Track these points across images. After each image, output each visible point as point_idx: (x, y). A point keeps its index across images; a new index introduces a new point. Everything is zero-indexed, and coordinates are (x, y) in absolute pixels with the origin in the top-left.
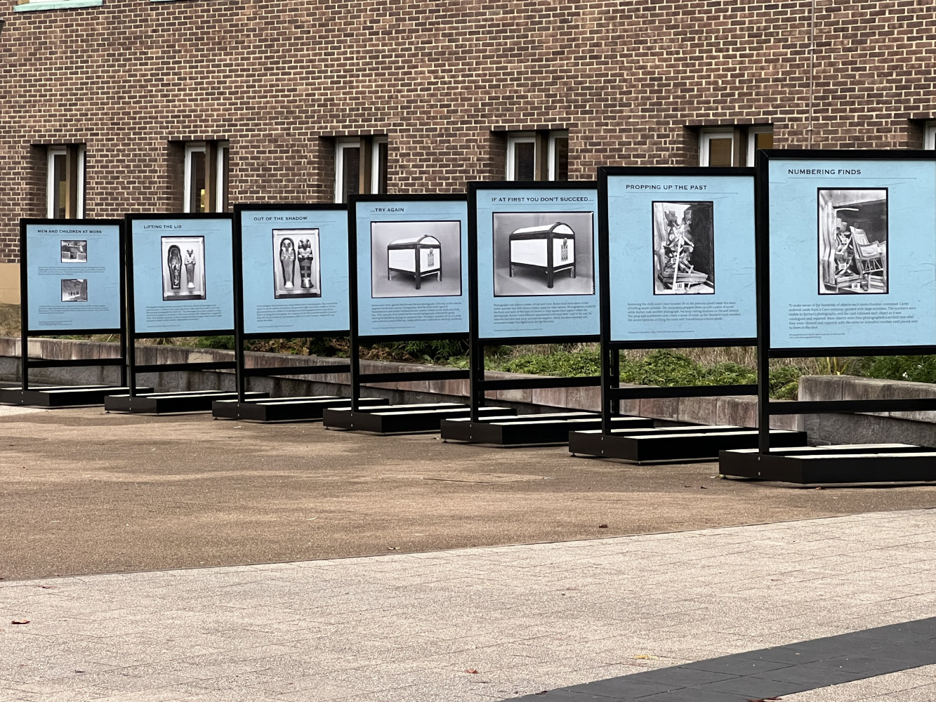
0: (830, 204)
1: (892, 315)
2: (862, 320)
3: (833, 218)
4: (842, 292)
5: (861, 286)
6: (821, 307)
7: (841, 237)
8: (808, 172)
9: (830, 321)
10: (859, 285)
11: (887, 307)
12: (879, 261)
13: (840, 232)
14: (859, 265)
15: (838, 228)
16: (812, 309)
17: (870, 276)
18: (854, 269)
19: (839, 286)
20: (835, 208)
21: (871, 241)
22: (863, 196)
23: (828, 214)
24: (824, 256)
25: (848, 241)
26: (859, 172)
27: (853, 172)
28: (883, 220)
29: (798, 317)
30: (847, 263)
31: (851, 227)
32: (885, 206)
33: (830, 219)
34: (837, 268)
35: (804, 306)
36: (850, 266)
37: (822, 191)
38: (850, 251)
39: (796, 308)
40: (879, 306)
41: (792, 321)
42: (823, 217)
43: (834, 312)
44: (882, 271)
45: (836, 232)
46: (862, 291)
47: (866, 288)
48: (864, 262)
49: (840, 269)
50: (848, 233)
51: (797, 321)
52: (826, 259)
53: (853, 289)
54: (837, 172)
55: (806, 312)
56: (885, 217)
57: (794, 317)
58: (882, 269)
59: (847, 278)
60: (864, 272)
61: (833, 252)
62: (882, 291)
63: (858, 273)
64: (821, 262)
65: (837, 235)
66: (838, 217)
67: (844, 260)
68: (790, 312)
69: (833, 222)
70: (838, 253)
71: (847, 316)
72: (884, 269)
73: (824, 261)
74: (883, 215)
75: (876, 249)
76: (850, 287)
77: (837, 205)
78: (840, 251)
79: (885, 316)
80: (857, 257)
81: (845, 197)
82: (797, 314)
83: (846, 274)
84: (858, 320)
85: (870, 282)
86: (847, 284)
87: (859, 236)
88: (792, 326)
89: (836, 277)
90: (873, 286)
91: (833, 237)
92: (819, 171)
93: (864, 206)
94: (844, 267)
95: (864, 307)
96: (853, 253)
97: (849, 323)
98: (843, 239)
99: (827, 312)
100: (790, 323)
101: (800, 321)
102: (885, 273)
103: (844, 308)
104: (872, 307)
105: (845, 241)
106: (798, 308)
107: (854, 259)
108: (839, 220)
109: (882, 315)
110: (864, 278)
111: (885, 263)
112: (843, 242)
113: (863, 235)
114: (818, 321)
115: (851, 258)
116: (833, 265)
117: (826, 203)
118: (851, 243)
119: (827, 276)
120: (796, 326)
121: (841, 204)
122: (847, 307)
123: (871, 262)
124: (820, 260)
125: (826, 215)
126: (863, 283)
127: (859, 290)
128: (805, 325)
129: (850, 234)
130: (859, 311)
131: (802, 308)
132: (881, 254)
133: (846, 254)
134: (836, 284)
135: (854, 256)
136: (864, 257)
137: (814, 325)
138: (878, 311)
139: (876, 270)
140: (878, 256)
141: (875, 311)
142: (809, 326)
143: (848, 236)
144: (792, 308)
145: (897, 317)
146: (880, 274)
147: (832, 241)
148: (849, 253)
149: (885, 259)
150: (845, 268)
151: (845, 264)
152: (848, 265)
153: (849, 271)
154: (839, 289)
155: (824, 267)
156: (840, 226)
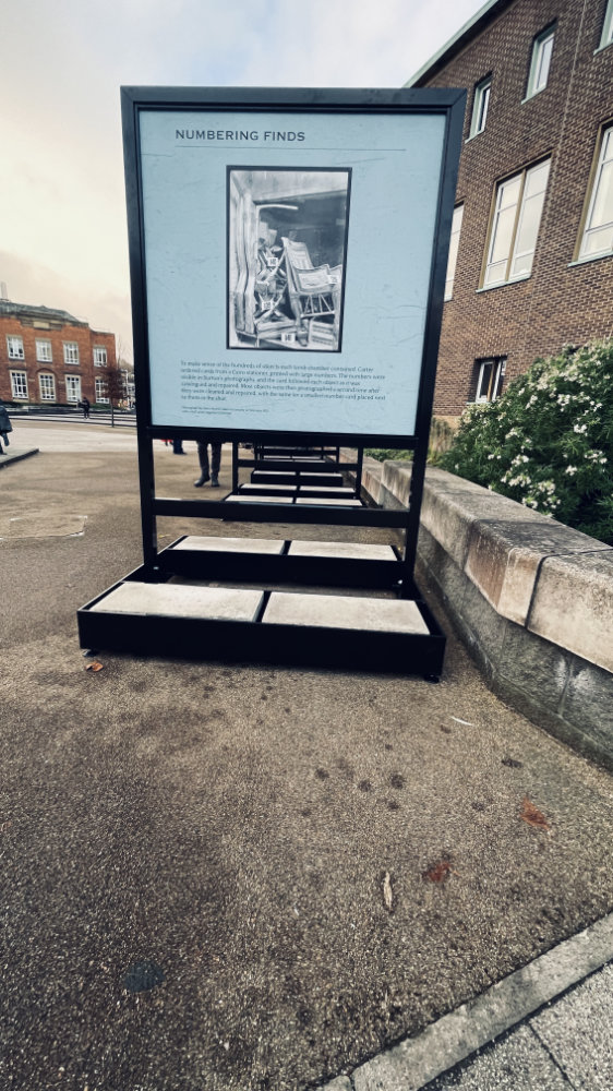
0: (249, 198)
1: (345, 386)
2: (296, 392)
3: (253, 221)
4: (265, 345)
5: (297, 339)
6: (231, 369)
7: (266, 255)
8: (211, 135)
9: (244, 390)
10: (293, 336)
11: (337, 373)
12: (329, 298)
13: (265, 246)
14: (295, 304)
15: (262, 241)
16: (217, 371)
17: (312, 323)
19: (260, 336)
20: (257, 203)
21: (317, 263)
22: (306, 184)
23: (245, 214)
24: (237, 287)
25: (278, 263)
26: (301, 136)
27: (292, 136)
28: (339, 227)
29: (194, 381)
30: (275, 300)
31: (283, 238)
32: (344, 203)
33: (249, 224)
34: (258, 307)
35: (204, 364)
36: (280, 304)
37: (235, 173)
38: (280, 280)
39: (191, 367)
40: (323, 372)
41: (186, 387)
42: (235, 219)
43: (253, 377)
44: (333, 316)
45: (257, 247)
46: (298, 346)
47: (304, 342)
48: (303, 299)
49: (263, 309)
50: (279, 249)
51: (193, 388)
52: (241, 291)
53: (283, 342)
54: (261, 136)
55: (209, 375)
56: (343, 222)
57: (189, 381)
58: (333, 312)
60: (302, 316)
62: (331, 348)
63: (292, 316)
64: (232, 297)
65: (260, 251)
67: (270, 294)
68: (183, 374)
69: (252, 230)
70: (259, 282)
71: (271, 384)
72: (336, 312)
73: (236, 295)
74: (339, 217)
75: (323, 279)
76: (279, 338)
77: (261, 199)
78: (264, 279)
79: (333, 386)
80: (292, 290)
81: (275, 183)
82: (194, 377)
84: (289, 391)
85: (312, 333)
86: (274, 334)
87: (297, 254)
88: (186, 394)
89: (256, 322)
90: (316, 339)
92: (229, 135)
93: (307, 201)
94: (270, 305)
95: (299, 371)
96: (285, 282)
97: (275, 395)
98: (269, 258)
99: (241, 376)
100: (183, 390)
101: (199, 388)
102: (337, 319)
103: (269, 371)
104: (313, 372)
105: (273, 262)
106: (196, 368)
108: (264, 225)
109: (328, 386)
110: (302, 325)
111: (339, 302)
112: (269, 265)
113: (303, 253)
114: (227, 389)
115: (281, 291)
116: (252, 302)
117: (242, 195)
118: (283, 266)
119: (242, 319)
120: (193, 394)
121: (268, 197)
122: (273, 370)
123: (316, 299)
124: (231, 294)
125: (241, 216)
126: (301, 333)
127: (292, 344)
128: (206, 395)
129: (281, 252)
130: (292, 378)
131: (201, 367)
132: (332, 286)
133: (274, 285)
134: (256, 332)
135: (287, 289)
136: (304, 290)
137: (221, 395)
138: (323, 379)
139: (322, 313)
140: (328, 290)
141: (317, 379)
142: (212, 395)
143: (278, 255)
144: (186, 367)
145: (353, 390)
146: (328, 319)
147: (250, 262)
148: (279, 282)
149: (337, 295)
150: (272, 307)
151: (272, 301)
152: (277, 304)
154: (261, 341)
155: (236, 305)
156: (265, 236)
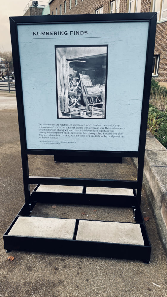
0: (64, 58)
1: (108, 132)
2: (87, 135)
3: (67, 67)
4: (74, 117)
5: (87, 114)
6: (59, 126)
7: (72, 81)
8: (48, 34)
9: (65, 134)
10: (85, 113)
11: (104, 127)
12: (100, 97)
13: (72, 77)
14: (86, 100)
15: (71, 75)
16: (54, 127)
17: (93, 107)
18: (82, 102)
19: (71, 113)
20: (68, 60)
21: (94, 84)
22: (89, 52)
23: (63, 65)
24: (61, 94)
25: (78, 84)
26: (86, 33)
27: (82, 33)
28: (103, 69)
29: (44, 131)
30: (77, 99)
31: (79, 74)
32: (106, 59)
33: (65, 69)
34: (70, 102)
35: (48, 125)
36: (79, 100)
37: (58, 49)
38: (79, 91)
39: (43, 126)
40: (99, 127)
41: (41, 134)
42: (59, 67)
43: (68, 129)
44: (102, 105)
45: (69, 77)
46: (87, 117)
47: (90, 115)
48: (89, 98)
49: (72, 102)
50: (78, 78)
51: (44, 134)
52: (62, 95)
53: (81, 115)
54: (69, 33)
55: (50, 129)
56: (105, 67)
57: (42, 131)
58: (102, 103)
59: (77, 109)
60: (89, 105)
61: (67, 91)
62: (101, 117)
63: (85, 105)
64: (59, 98)
65: (70, 79)
66: (71, 67)
67: (75, 97)
68: (39, 129)
69: (66, 71)
70: (70, 92)
71: (76, 132)
72: (103, 103)
73: (61, 97)
74: (104, 65)
75: (98, 90)
76: (79, 114)
77: (70, 58)
78: (72, 90)
79: (103, 132)
80: (84, 94)
81: (76, 52)
83: (76, 106)
84: (84, 135)
85: (93, 111)
86: (77, 112)
87: (86, 80)
88: (41, 136)
89: (69, 107)
90: (95, 114)
91: (67, 81)
92: (55, 33)
93: (89, 59)
94: (75, 101)
95: (88, 127)
96: (81, 92)
97: (78, 136)
98: (74, 82)
99: (64, 129)
101: (47, 134)
102: (104, 106)
103: (75, 127)
104: (94, 127)
105: (76, 83)
106: (45, 126)
107: (82, 96)
108: (72, 69)
109: (100, 132)
110: (89, 108)
111: (104, 99)
112: (74, 85)
113: (89, 80)
114: (58, 134)
115: (80, 95)
116: (67, 100)
117: (62, 57)
118: (80, 85)
119: (63, 107)
120: (44, 136)
121: (73, 58)
122: (77, 127)
123: (94, 98)
124: (58, 97)
125: (61, 66)
126: (88, 112)
127: (85, 116)
128: (49, 137)
129: (79, 80)
130: (85, 129)
131: (47, 126)
132: (101, 92)
133: (76, 93)
134: (69, 112)
135: (82, 94)
136: (89, 95)
137: (56, 137)
138: (98, 130)
139: (97, 104)
140: (99, 94)
141: (96, 130)
142: (52, 137)
143: (78, 81)
144: (41, 126)
145: (111, 134)
146: (100, 106)
147: (66, 84)
148: (78, 92)
149: (104, 96)
150: (76, 102)
151: (76, 99)
152: (78, 100)
153: (78, 104)
154: (72, 115)
155: (61, 101)
156: (72, 73)
